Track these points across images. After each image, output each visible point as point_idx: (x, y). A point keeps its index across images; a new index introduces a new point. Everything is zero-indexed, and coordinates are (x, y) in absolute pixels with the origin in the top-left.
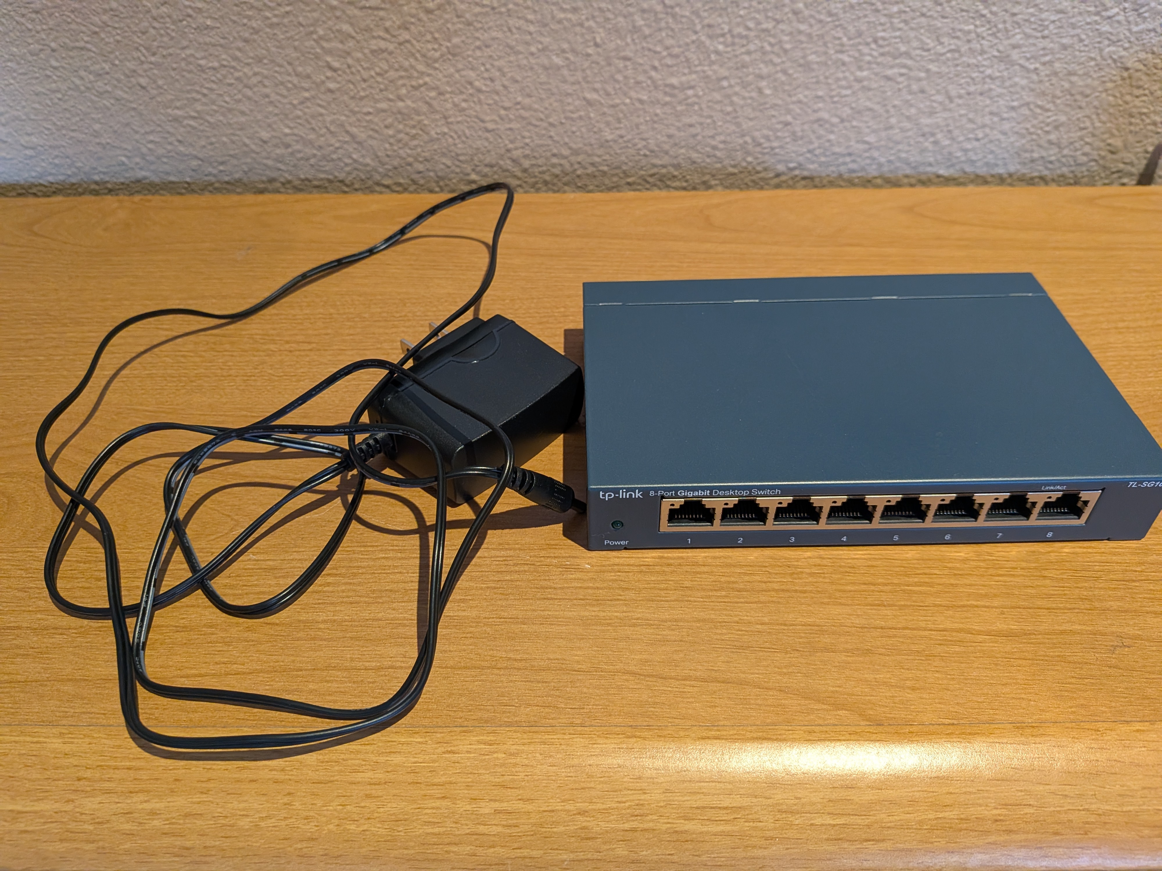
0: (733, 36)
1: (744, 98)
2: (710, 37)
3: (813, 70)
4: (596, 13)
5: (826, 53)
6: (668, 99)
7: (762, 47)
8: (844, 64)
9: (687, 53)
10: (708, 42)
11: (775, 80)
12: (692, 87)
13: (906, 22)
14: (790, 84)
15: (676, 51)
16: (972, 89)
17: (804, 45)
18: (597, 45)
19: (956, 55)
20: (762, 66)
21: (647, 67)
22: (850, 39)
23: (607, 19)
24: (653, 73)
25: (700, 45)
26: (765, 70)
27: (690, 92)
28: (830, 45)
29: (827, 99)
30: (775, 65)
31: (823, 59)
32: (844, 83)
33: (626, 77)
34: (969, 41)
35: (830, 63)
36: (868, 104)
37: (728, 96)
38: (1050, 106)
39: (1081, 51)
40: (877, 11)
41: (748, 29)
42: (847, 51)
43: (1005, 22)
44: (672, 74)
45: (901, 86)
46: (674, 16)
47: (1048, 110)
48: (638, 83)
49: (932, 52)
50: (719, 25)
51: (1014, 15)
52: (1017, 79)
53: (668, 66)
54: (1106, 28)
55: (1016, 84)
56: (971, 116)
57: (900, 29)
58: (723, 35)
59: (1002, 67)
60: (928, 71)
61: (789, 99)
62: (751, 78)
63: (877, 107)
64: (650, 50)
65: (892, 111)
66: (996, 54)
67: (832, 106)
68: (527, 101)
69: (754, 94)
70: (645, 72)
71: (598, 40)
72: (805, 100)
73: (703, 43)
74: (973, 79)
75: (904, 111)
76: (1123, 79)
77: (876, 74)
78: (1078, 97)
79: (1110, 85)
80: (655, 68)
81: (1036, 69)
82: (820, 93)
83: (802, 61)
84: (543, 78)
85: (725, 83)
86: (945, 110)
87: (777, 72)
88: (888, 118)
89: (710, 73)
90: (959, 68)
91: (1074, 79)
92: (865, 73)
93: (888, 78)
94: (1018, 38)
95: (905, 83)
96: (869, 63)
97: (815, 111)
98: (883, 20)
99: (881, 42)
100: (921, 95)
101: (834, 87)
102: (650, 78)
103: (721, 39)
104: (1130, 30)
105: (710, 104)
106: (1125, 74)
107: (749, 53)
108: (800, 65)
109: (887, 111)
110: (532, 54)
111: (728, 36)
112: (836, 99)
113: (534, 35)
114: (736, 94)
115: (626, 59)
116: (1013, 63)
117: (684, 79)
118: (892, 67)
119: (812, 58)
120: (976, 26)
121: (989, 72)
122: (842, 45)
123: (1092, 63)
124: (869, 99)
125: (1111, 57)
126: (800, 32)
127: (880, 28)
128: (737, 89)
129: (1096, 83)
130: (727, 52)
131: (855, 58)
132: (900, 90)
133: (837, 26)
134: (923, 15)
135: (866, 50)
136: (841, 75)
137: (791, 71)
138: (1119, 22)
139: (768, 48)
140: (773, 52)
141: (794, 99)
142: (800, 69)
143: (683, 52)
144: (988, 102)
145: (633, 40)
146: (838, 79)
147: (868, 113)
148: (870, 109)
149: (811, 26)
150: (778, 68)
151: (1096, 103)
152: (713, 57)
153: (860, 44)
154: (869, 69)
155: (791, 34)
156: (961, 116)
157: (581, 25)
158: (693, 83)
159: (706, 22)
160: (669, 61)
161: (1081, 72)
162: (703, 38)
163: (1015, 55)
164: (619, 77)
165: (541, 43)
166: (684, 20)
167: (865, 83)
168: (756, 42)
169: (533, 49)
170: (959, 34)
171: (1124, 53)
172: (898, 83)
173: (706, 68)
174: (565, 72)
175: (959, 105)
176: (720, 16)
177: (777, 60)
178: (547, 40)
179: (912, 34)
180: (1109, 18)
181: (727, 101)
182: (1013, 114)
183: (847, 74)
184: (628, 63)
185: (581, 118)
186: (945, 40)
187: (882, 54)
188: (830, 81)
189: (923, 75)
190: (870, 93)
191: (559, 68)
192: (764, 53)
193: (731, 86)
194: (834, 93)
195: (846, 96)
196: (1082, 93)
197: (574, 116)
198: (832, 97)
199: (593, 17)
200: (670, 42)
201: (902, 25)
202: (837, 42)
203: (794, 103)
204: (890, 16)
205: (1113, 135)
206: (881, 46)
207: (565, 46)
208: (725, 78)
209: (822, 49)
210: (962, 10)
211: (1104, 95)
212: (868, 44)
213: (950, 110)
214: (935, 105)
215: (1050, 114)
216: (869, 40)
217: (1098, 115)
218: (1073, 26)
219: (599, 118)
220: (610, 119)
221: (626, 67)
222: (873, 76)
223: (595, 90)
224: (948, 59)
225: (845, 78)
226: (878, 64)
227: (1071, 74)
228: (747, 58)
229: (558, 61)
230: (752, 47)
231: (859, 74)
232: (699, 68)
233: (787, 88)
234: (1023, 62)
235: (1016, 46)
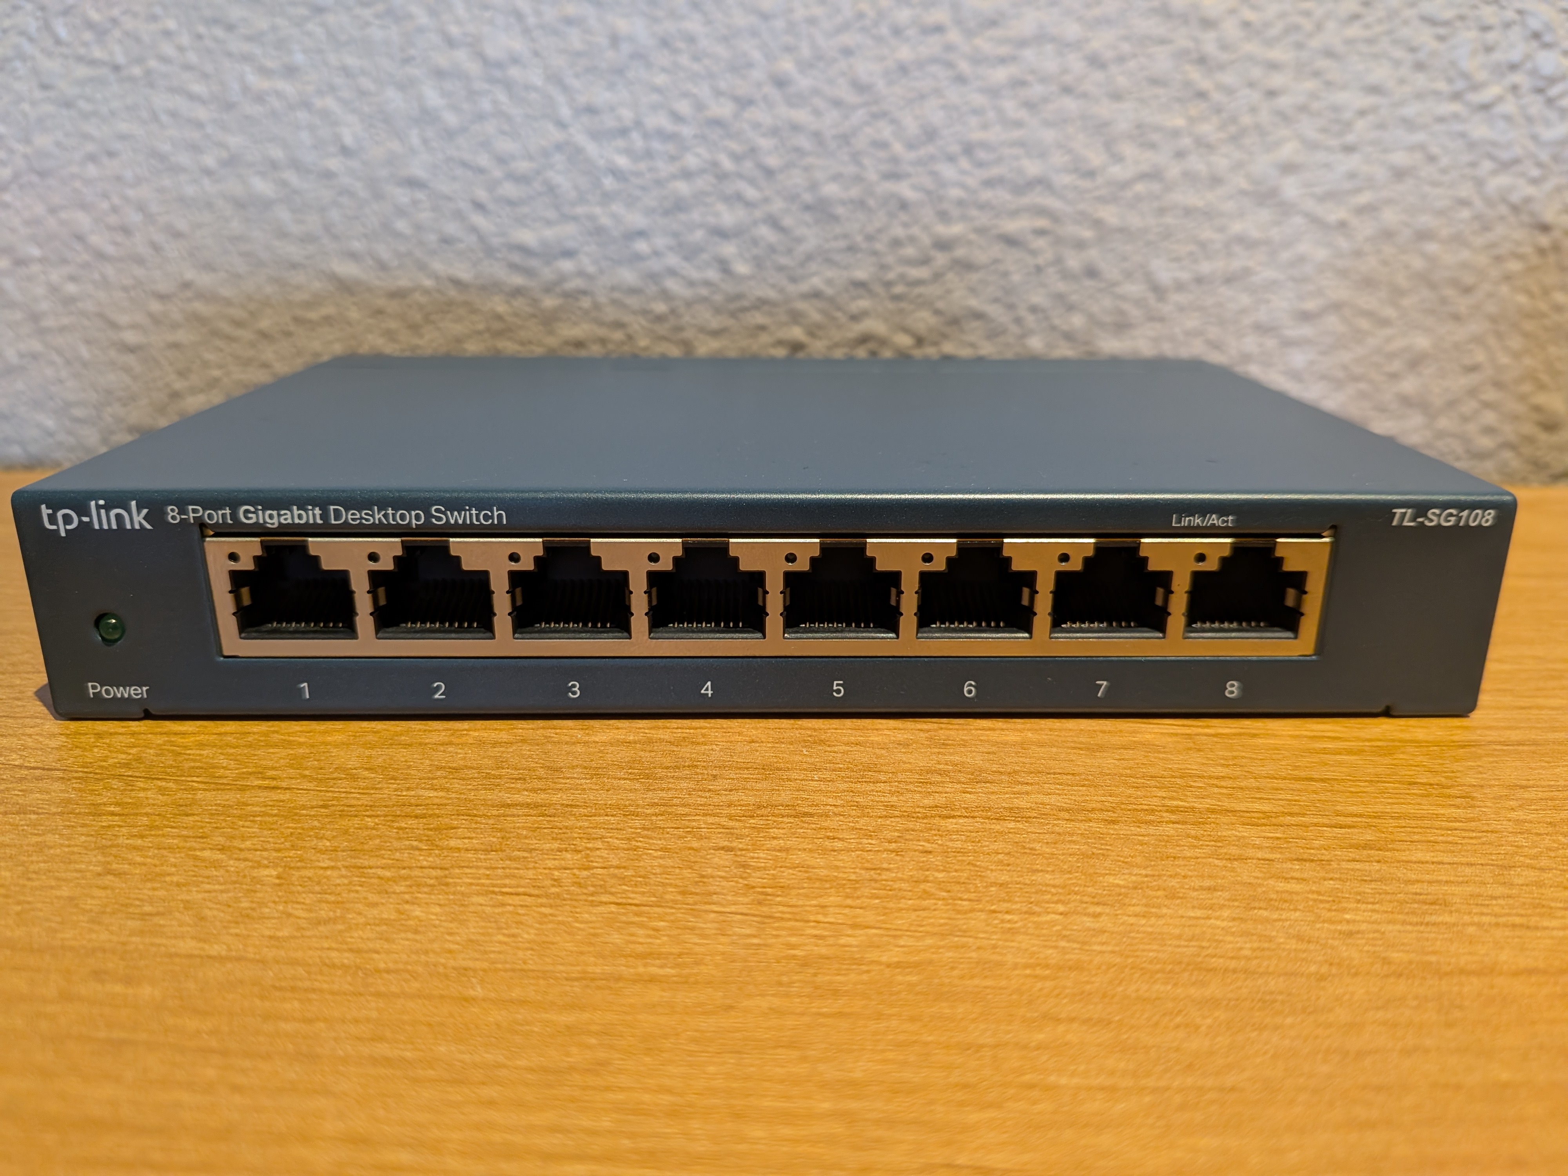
0: (646, 136)
1: (691, 284)
2: (596, 135)
3: (835, 219)
4: (339, 81)
5: (858, 179)
6: (518, 280)
7: (715, 164)
8: (904, 205)
9: (550, 174)
10: (591, 148)
11: (755, 242)
12: (569, 254)
13: (1030, 106)
14: (789, 251)
15: (523, 166)
16: (1205, 268)
17: (810, 160)
18: (345, 151)
19: (1156, 187)
20: (721, 207)
21: (464, 205)
22: (911, 146)
23: (363, 93)
24: (478, 220)
25: (575, 154)
26: (728, 217)
27: (566, 265)
28: (866, 161)
29: (879, 289)
30: (749, 204)
31: (855, 192)
32: (910, 251)
33: (418, 227)
34: (1180, 155)
35: (871, 202)
36: (974, 303)
37: (653, 277)
38: (1389, 312)
39: (1435, 184)
40: (961, 79)
41: (677, 118)
42: (908, 176)
43: (1253, 110)
44: (521, 222)
45: (1040, 261)
46: (508, 85)
47: (1384, 322)
48: (447, 240)
49: (1100, 180)
50: (612, 109)
51: (1272, 94)
52: (1303, 248)
53: (510, 202)
54: (1479, 130)
55: (1301, 259)
56: (1213, 332)
57: (1018, 124)
58: (623, 132)
59: (1265, 215)
60: (1098, 224)
61: (792, 288)
62: (699, 235)
63: (993, 310)
64: (465, 165)
65: (1030, 320)
66: (1244, 184)
67: (891, 306)
68: (205, 280)
69: (712, 274)
70: (459, 215)
71: (348, 140)
72: (829, 291)
73: (579, 150)
74: (1203, 245)
75: (1057, 322)
76: (1542, 252)
77: (981, 231)
78: (1450, 292)
79: (1514, 266)
80: (479, 206)
81: (1342, 225)
82: (861, 274)
83: (808, 197)
84: (236, 226)
85: (641, 246)
86: (1152, 318)
87: (755, 223)
88: (1023, 336)
89: (605, 221)
90: (1169, 220)
91: (1432, 247)
92: (956, 229)
93: (1011, 241)
94: (1288, 151)
95: (1049, 255)
96: (961, 203)
97: (855, 318)
98: (979, 101)
99: (982, 155)
100: (1088, 283)
101: (890, 259)
102: (474, 229)
103: (620, 143)
104: (1535, 138)
105: (617, 295)
106: (1544, 240)
107: (687, 175)
108: (807, 208)
109: (1018, 321)
110: (208, 172)
111: (635, 136)
112: (899, 289)
113: (209, 130)
114: (672, 272)
115: (412, 183)
116: (1286, 209)
117: (549, 233)
118: (1014, 213)
119: (831, 189)
120: (1192, 120)
121: (1237, 227)
122: (895, 160)
123: (1465, 214)
124: (975, 291)
125: (1504, 200)
126: (796, 128)
127: (973, 121)
128: (673, 260)
129: (1482, 260)
130: (638, 174)
131: (928, 193)
132: (1039, 269)
133: (875, 116)
134: (1067, 90)
135: (948, 171)
136: (899, 231)
137: (788, 221)
138: (1508, 118)
139: (727, 164)
140: (740, 176)
141: (804, 287)
142: (808, 217)
143: (538, 173)
144: (1245, 300)
145: (425, 142)
146: (896, 243)
147: (975, 324)
148: (979, 316)
149: (817, 113)
150: (758, 214)
151: (1491, 308)
152: (608, 183)
153: (932, 158)
154: (964, 218)
155: (774, 132)
156: (1188, 333)
157: (306, 105)
158: (570, 244)
159: (582, 99)
160: (509, 189)
161: (1445, 232)
162: (581, 139)
163: (1291, 188)
164: (401, 225)
165: (221, 145)
166: (533, 96)
167: (960, 252)
168: (701, 150)
169: (209, 160)
170: (1155, 137)
171: (1531, 191)
172: (1033, 253)
173: (598, 210)
174: (284, 215)
175: (1181, 309)
176: (611, 86)
177: (751, 193)
178: (235, 141)
179: (1049, 136)
180: (1485, 107)
181: (652, 289)
182: (1306, 330)
183: (915, 230)
184: (420, 195)
185: (328, 320)
186: (1128, 150)
187: (989, 183)
188: (879, 246)
189: (1087, 234)
190: (974, 277)
191: (266, 204)
192: (722, 176)
193: (657, 254)
194: (891, 276)
195: (919, 282)
196: (1455, 283)
197: (313, 315)
198: (888, 284)
199: (333, 89)
200: (505, 145)
201: (1022, 114)
202: (882, 154)
203: (805, 296)
204: (994, 92)
205: (1542, 387)
206: (980, 165)
207: (277, 153)
208: (641, 234)
209: (851, 169)
210: (1155, 81)
211: (1504, 289)
212: (951, 159)
213: (1161, 319)
214: (1126, 306)
215: (1389, 331)
216: (955, 148)
217: (1499, 336)
218: (1409, 124)
221: (415, 203)
222: (973, 236)
223: (353, 256)
224: (1138, 198)
225: (912, 239)
226: (983, 207)
227: (1424, 235)
228: (682, 187)
229: (261, 186)
230: (691, 161)
231: (943, 230)
232: (580, 210)
233: (784, 260)
234: (1310, 205)
235: (1289, 168)
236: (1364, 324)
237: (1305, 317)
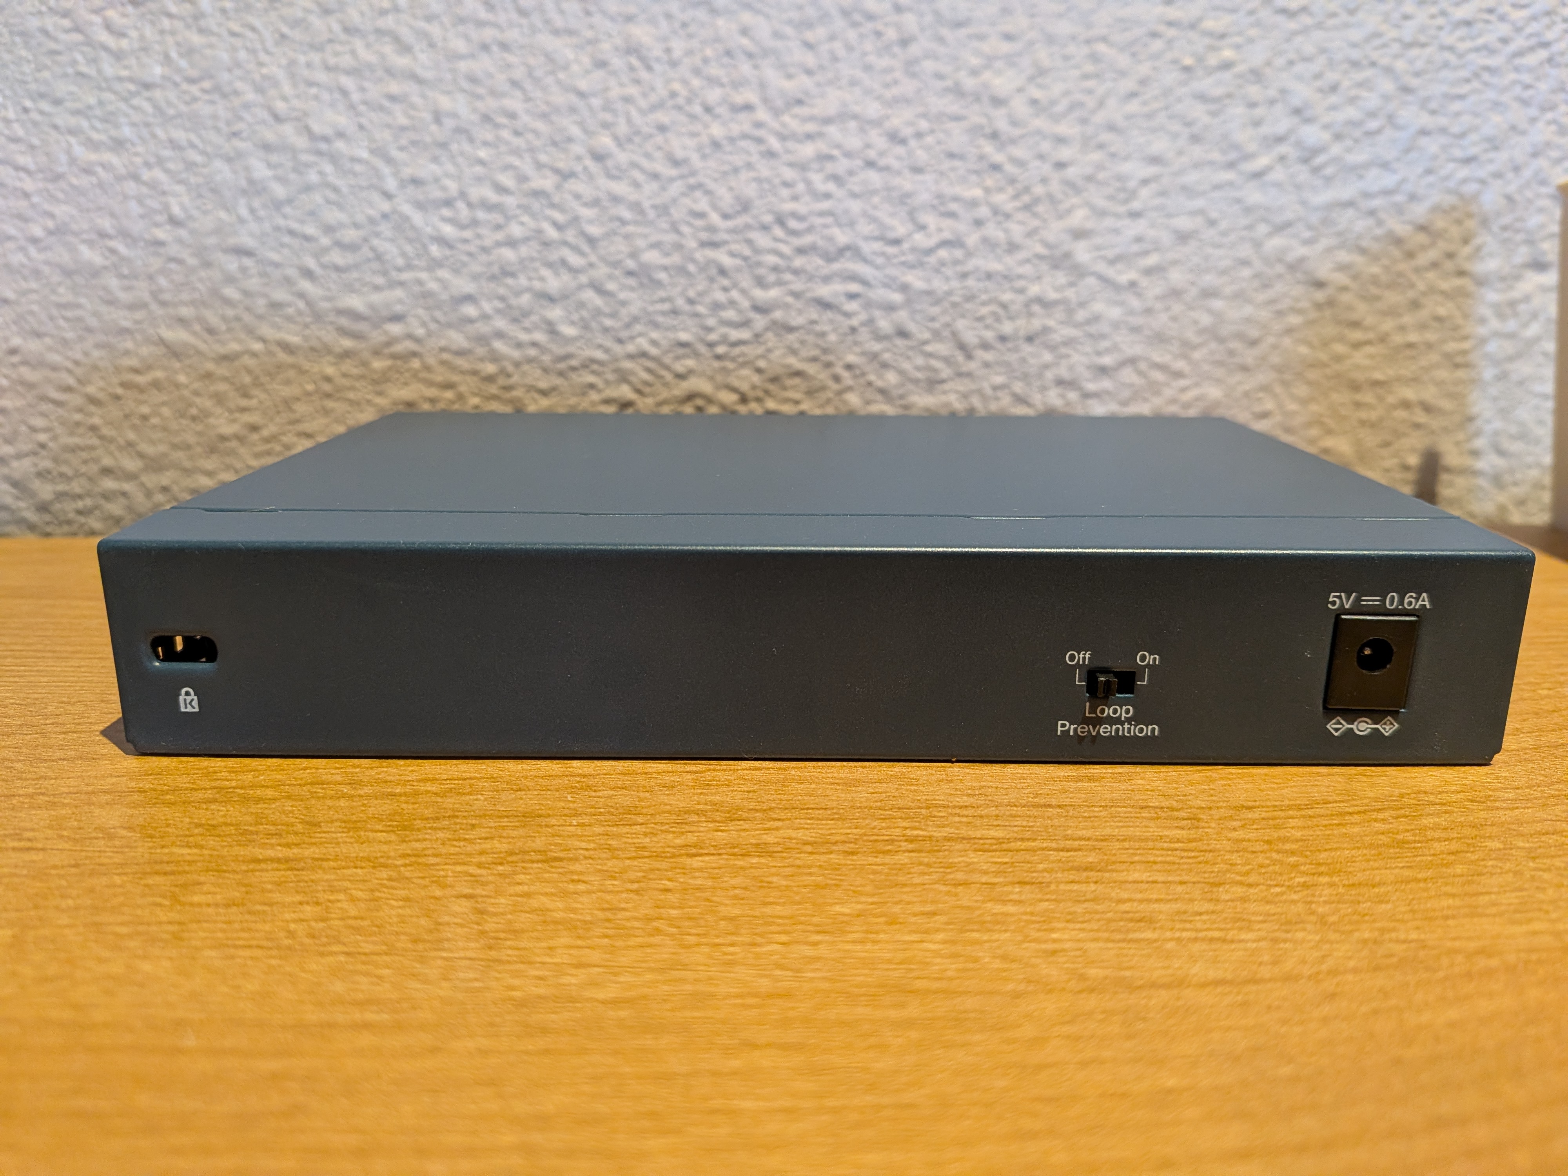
0: (470, 205)
1: (519, 345)
2: (420, 206)
3: (659, 284)
4: (167, 153)
5: (679, 247)
6: (347, 343)
7: (540, 231)
8: (723, 272)
9: (376, 242)
10: (417, 218)
11: (581, 305)
12: (397, 318)
13: (836, 179)
14: (613, 315)
15: (350, 235)
16: (1007, 328)
17: (630, 229)
18: (174, 221)
19: (958, 253)
20: (546, 272)
21: (291, 272)
22: (726, 216)
23: (190, 166)
24: (306, 285)
25: (402, 224)
26: (554, 283)
27: (395, 329)
28: (685, 229)
29: (703, 349)
30: (574, 271)
31: (675, 259)
32: (730, 314)
33: (246, 293)
34: (979, 223)
35: (691, 268)
36: (792, 361)
37: (482, 340)
38: (1180, 365)
39: (1217, 246)
40: (771, 154)
41: (501, 189)
42: (726, 242)
43: (1044, 181)
44: (350, 288)
45: (855, 322)
46: (334, 158)
47: (1178, 375)
48: (275, 306)
49: (906, 246)
50: (437, 180)
51: (1061, 165)
52: (1098, 307)
53: (337, 269)
54: (1254, 196)
55: (1096, 319)
56: (1018, 387)
57: (827, 196)
58: (448, 203)
59: (1061, 278)
60: (904, 288)
61: (618, 349)
62: (525, 299)
63: (811, 369)
64: (291, 233)
65: (847, 378)
66: (1040, 249)
67: (716, 364)
68: (33, 346)
69: (540, 337)
70: (288, 281)
71: (176, 210)
72: (654, 351)
73: (406, 219)
74: (1004, 306)
75: (872, 377)
76: (1319, 306)
77: (796, 295)
78: (1235, 345)
79: (1294, 320)
80: (308, 274)
81: (1133, 284)
82: (684, 336)
83: (631, 264)
84: (64, 294)
85: (470, 310)
86: (960, 375)
87: (581, 287)
88: (840, 393)
89: (433, 286)
90: (971, 282)
91: (1217, 304)
92: (774, 293)
93: (825, 305)
94: (1079, 218)
95: (863, 316)
96: (775, 269)
97: (680, 377)
98: (789, 174)
99: (793, 224)
100: (899, 342)
101: (711, 322)
102: (301, 295)
103: (446, 212)
104: (1304, 203)
105: (445, 356)
106: (1320, 296)
107: (512, 243)
108: (630, 273)
109: (837, 379)
110: (34, 241)
111: (461, 205)
112: (721, 350)
113: (35, 199)
114: (500, 335)
115: (241, 252)
116: (1079, 272)
117: (376, 298)
118: (826, 279)
119: (652, 257)
120: (987, 190)
121: (1034, 290)
122: (712, 229)
123: (1246, 272)
124: (793, 352)
125: (1280, 260)
126: (616, 199)
127: (785, 192)
128: (500, 323)
129: (1264, 314)
130: (463, 242)
131: (745, 259)
132: (853, 330)
133: (692, 188)
134: (870, 164)
135: (762, 240)
136: (720, 296)
137: (611, 286)
138: (1278, 185)
139: (552, 233)
140: (566, 243)
141: (631, 348)
142: (631, 282)
143: (365, 240)
144: (1047, 357)
145: (252, 211)
146: (717, 306)
147: (797, 381)
148: (798, 374)
149: (636, 185)
150: (583, 279)
151: (1276, 359)
152: (435, 250)
153: (748, 227)
154: (780, 283)
155: (595, 203)
156: (995, 388)
157: (135, 177)
158: (399, 308)
159: (407, 172)
160: (337, 257)
161: (1228, 290)
162: (407, 209)
163: (1082, 253)
164: (230, 292)
165: (51, 215)
166: (358, 168)
167: (778, 315)
168: (526, 219)
169: (37, 231)
170: (953, 206)
171: (1302, 251)
172: (848, 315)
173: (423, 276)
174: (113, 283)
175: (987, 365)
176: (435, 159)
177: (575, 260)
178: (62, 211)
179: (856, 206)
180: (1258, 175)
181: (481, 351)
182: (1106, 384)
183: (735, 294)
184: (247, 262)
185: (156, 385)
186: (930, 219)
187: (801, 251)
188: (701, 309)
189: (897, 297)
190: (791, 337)
191: (96, 273)
192: (547, 244)
193: (485, 317)
194: (713, 337)
195: (741, 343)
196: (1240, 336)
197: (140, 379)
198: (711, 345)
199: (160, 162)
200: (333, 216)
201: (831, 187)
202: (699, 223)
203: (630, 357)
204: (802, 167)
205: (1329, 432)
206: (794, 233)
207: (106, 224)
208: (469, 298)
209: (670, 238)
210: (951, 156)
211: (1287, 341)
212: (765, 228)
213: (969, 375)
214: (934, 363)
215: (1183, 383)
216: (768, 219)
217: (1285, 384)
218: (1188, 191)
219: (196, 385)
220: (222, 387)
221: (243, 270)
222: (790, 300)
223: (182, 322)
224: (943, 263)
225: (732, 303)
226: (796, 272)
227: (1208, 293)
228: (508, 254)
229: (90, 255)
230: (516, 231)
231: (759, 294)
232: (406, 276)
233: (608, 322)
234: (1101, 267)
235: (1079, 234)
236: (1158, 376)
237: (1103, 371)
